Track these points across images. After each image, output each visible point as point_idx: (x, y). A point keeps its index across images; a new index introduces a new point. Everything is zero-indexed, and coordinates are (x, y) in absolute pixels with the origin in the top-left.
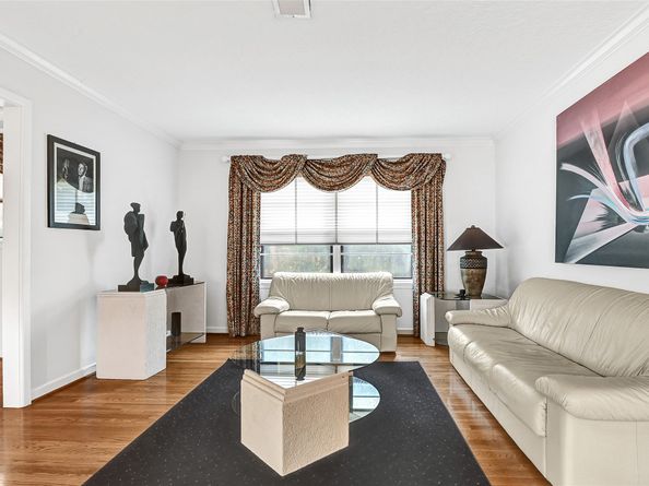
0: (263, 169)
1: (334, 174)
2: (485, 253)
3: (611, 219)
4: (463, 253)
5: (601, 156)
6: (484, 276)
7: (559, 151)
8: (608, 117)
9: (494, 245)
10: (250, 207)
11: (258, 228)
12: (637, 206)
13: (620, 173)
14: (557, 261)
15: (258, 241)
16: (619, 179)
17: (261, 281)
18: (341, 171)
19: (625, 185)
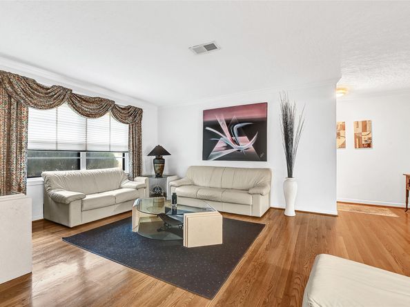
0: (36, 90)
1: (91, 107)
2: (164, 157)
3: (228, 147)
4: (154, 157)
5: (225, 128)
6: (164, 166)
7: (204, 123)
8: (228, 118)
9: (167, 154)
10: (19, 119)
11: (27, 137)
12: (239, 145)
13: (232, 135)
14: (203, 160)
15: (26, 147)
16: (232, 136)
17: (28, 180)
18: (94, 106)
19: (234, 138)
